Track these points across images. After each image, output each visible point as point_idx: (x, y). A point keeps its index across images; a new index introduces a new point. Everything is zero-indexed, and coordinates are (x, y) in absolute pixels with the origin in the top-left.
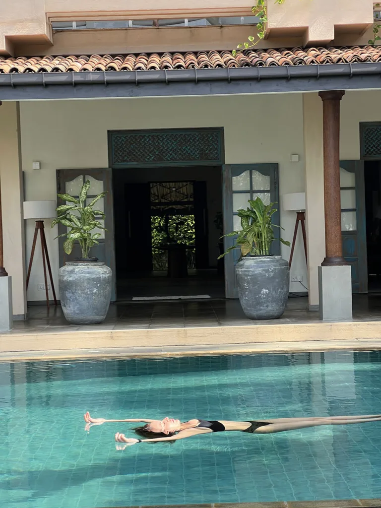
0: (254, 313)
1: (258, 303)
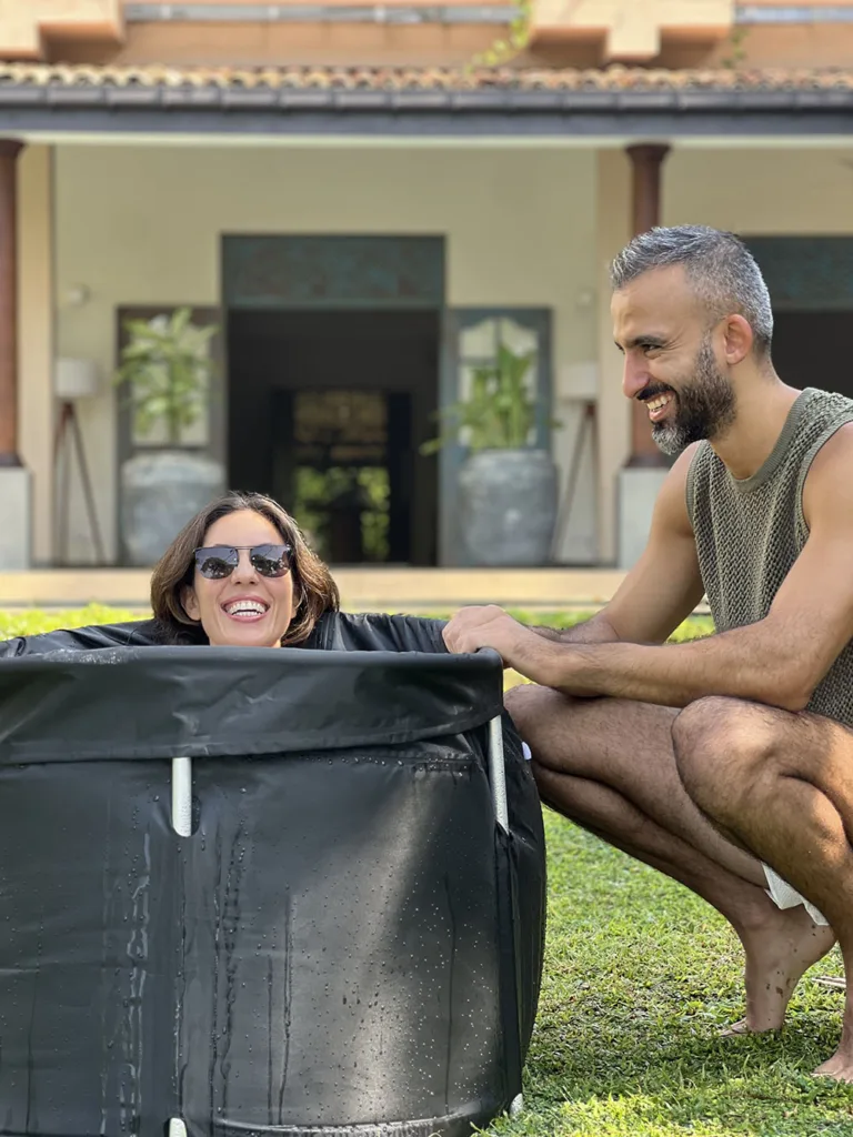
1: (499, 538)
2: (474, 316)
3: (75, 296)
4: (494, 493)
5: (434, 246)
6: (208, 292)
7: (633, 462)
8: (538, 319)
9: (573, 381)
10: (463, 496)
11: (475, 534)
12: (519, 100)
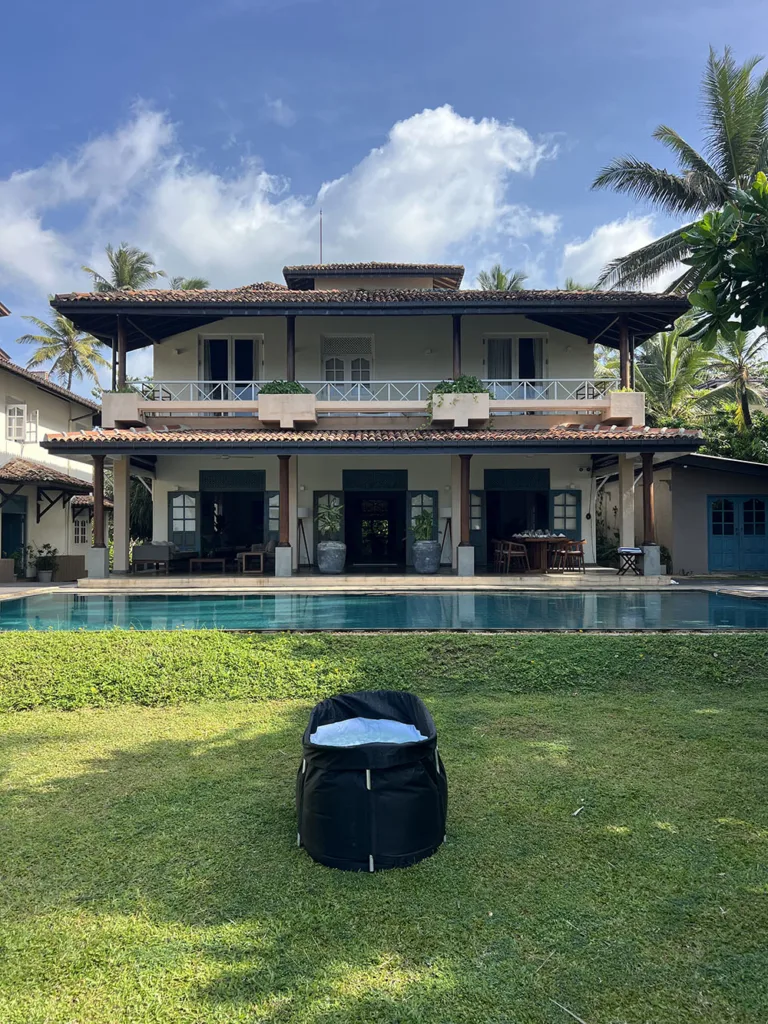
0: (422, 571)
1: (424, 565)
2: (415, 493)
3: (302, 488)
4: (422, 552)
5: (404, 473)
6: (339, 487)
7: (461, 544)
8: (434, 494)
9: (444, 512)
10: (413, 552)
11: (417, 564)
12: (430, 444)
